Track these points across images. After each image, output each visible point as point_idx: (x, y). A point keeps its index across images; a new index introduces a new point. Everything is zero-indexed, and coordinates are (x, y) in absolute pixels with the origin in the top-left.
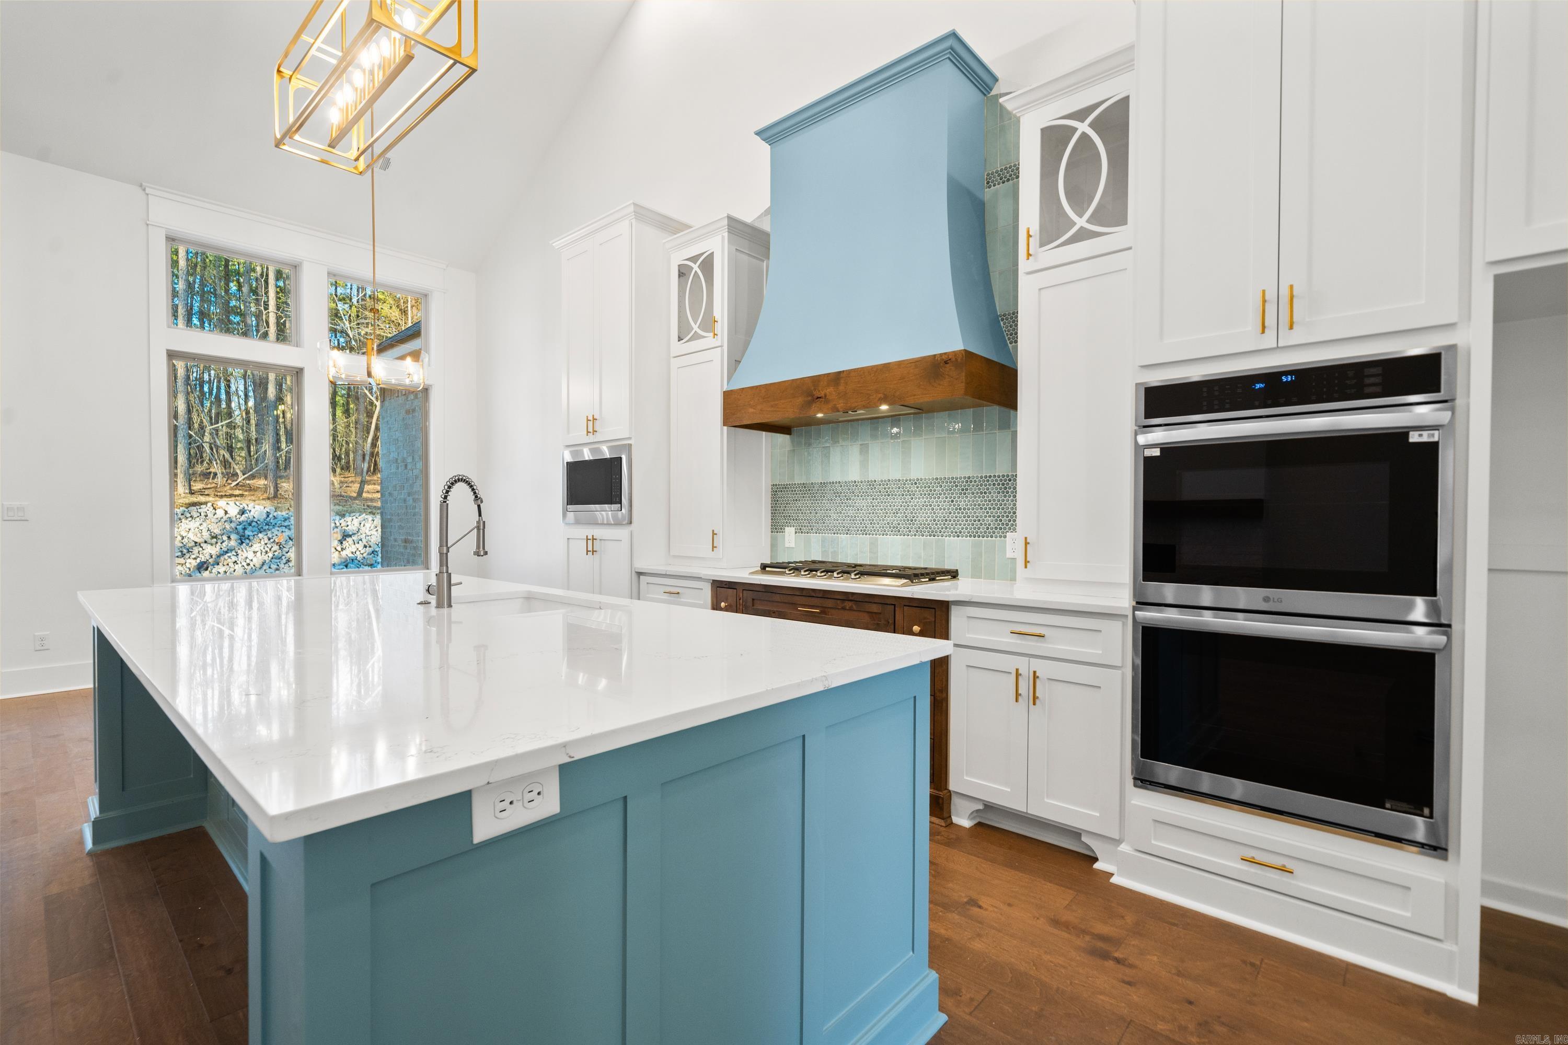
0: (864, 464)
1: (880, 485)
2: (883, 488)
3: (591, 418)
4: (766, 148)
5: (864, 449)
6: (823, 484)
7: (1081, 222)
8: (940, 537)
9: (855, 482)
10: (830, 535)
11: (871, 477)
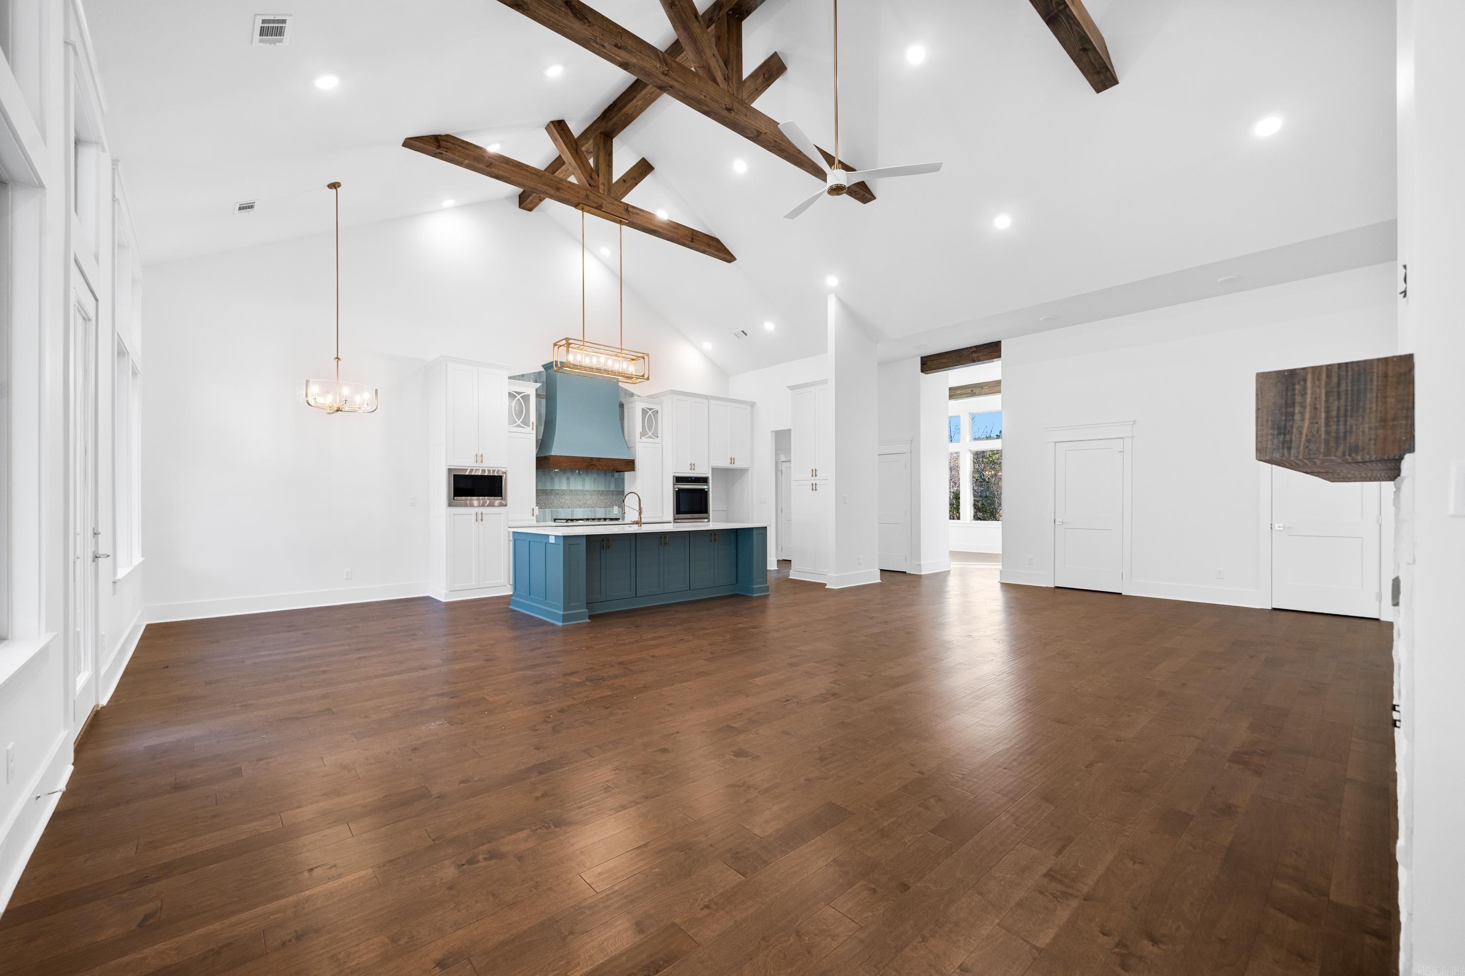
0: (568, 484)
2: (576, 492)
3: (476, 456)
5: (568, 479)
6: (551, 490)
7: (651, 435)
9: (565, 490)
11: (571, 488)
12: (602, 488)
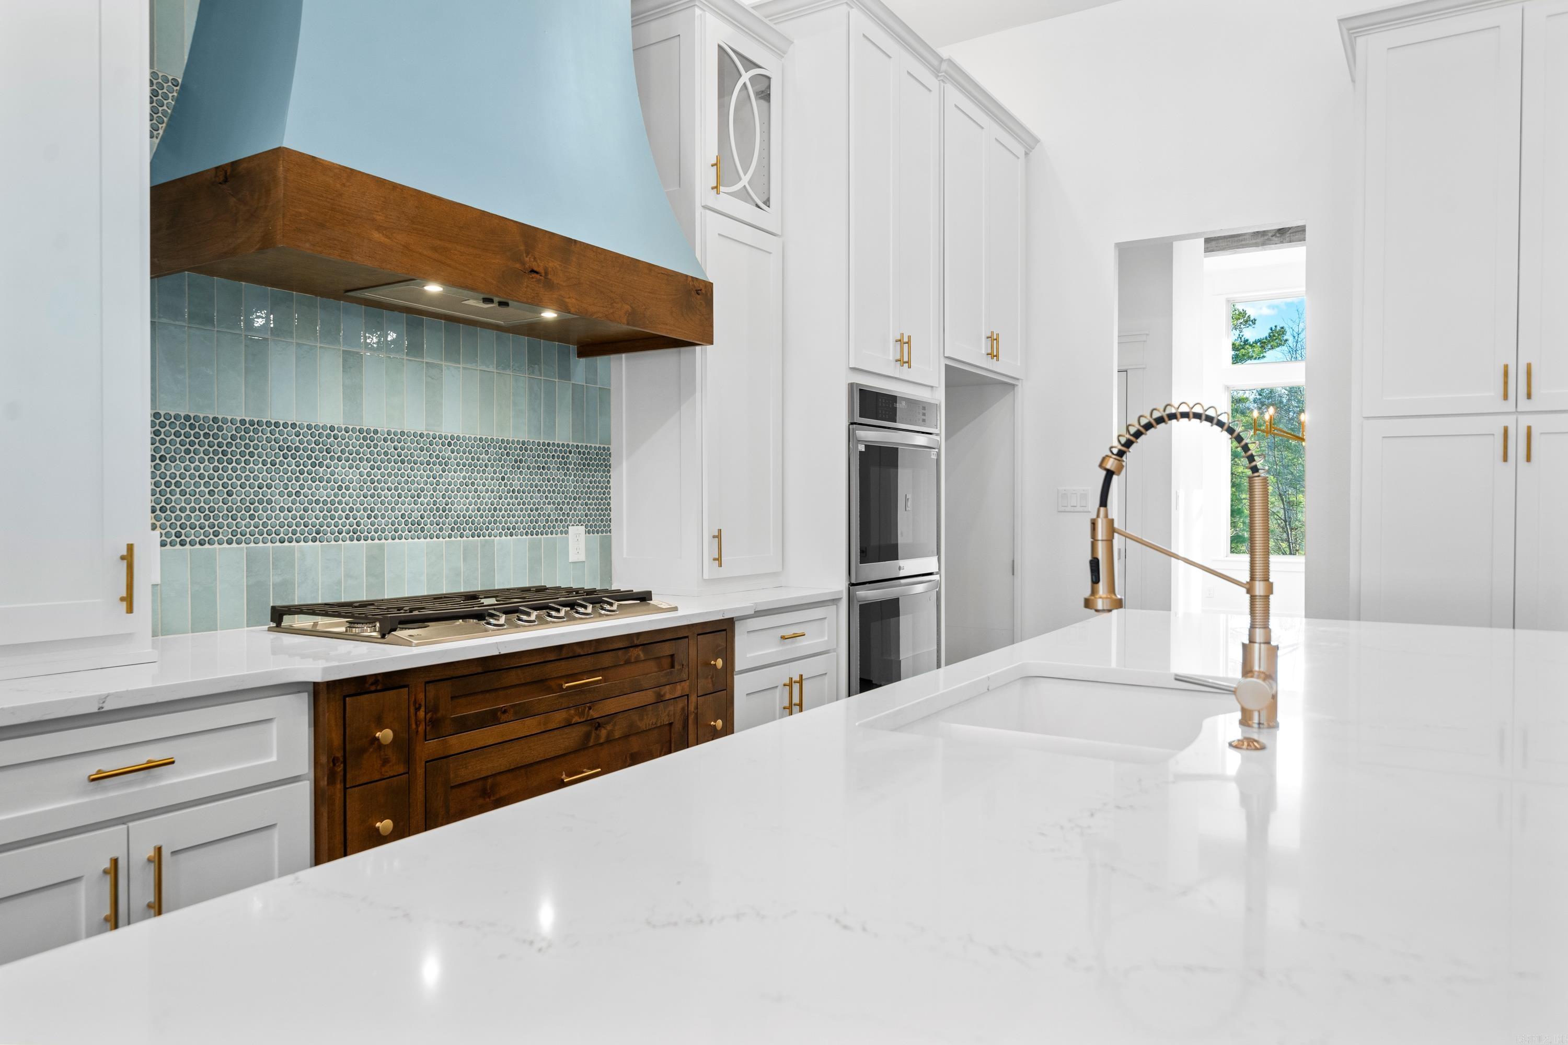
0: (352, 394)
1: (385, 440)
5: (351, 362)
6: (249, 426)
8: (487, 537)
9: (332, 428)
10: (269, 544)
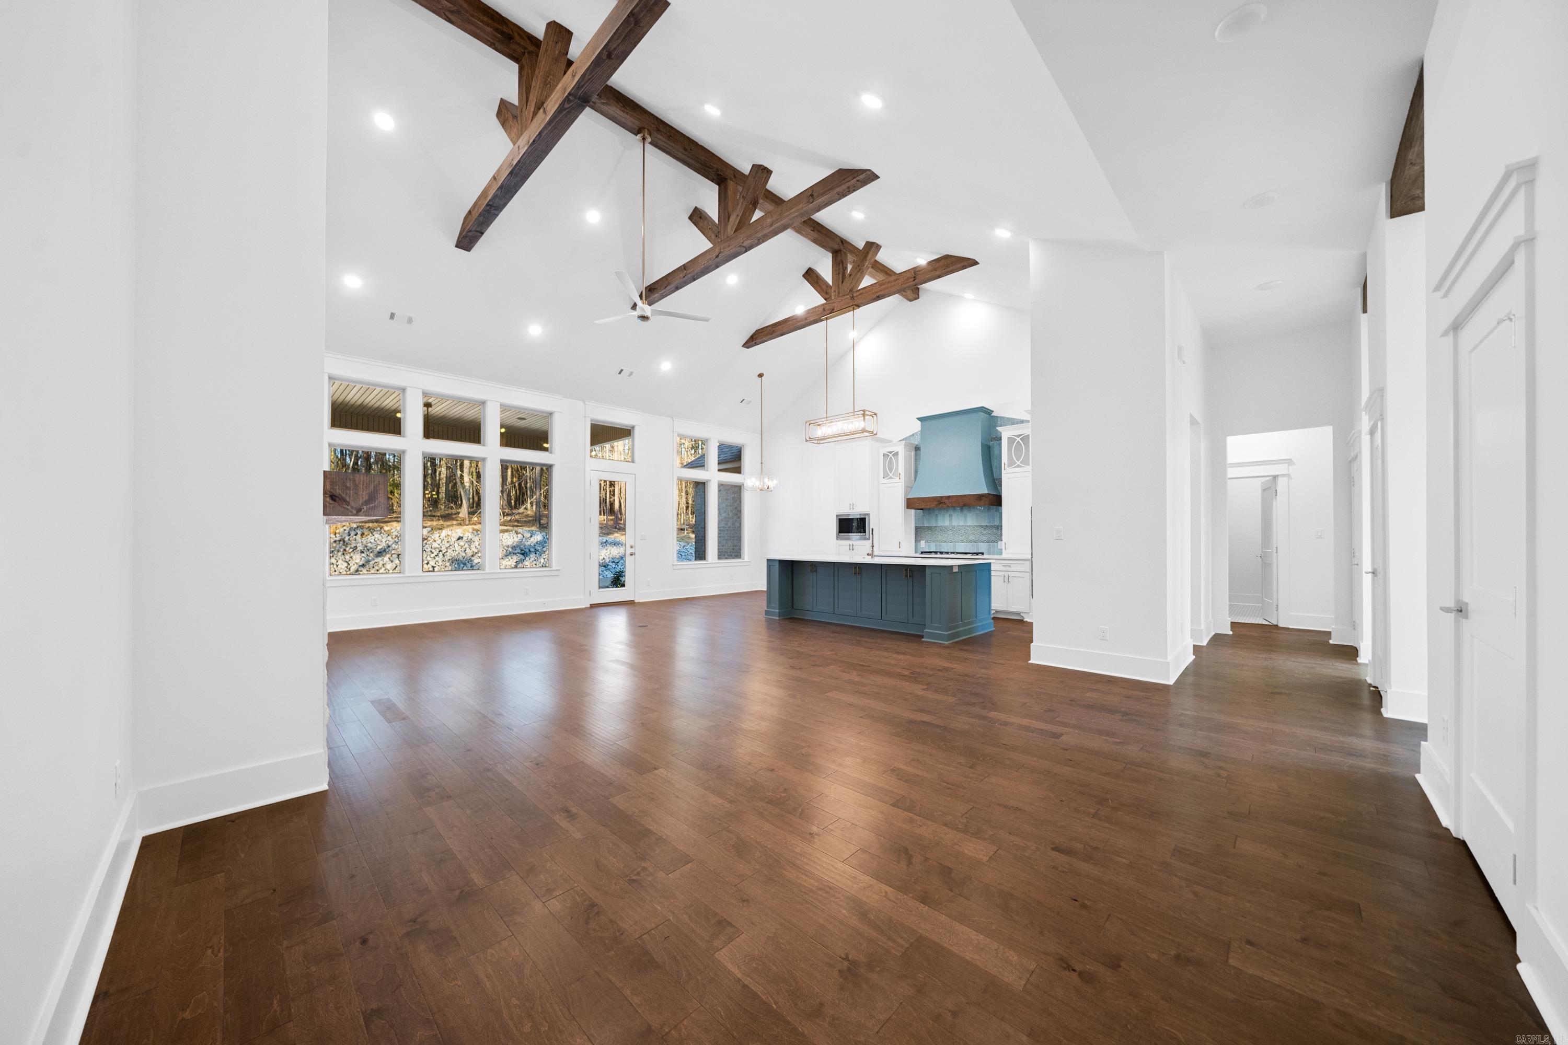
0: (951, 521)
2: (958, 528)
3: (851, 504)
4: (920, 422)
5: (951, 516)
6: (934, 526)
7: (1018, 463)
8: (977, 543)
9: (947, 526)
10: (938, 543)
11: (953, 525)
12: (985, 523)
